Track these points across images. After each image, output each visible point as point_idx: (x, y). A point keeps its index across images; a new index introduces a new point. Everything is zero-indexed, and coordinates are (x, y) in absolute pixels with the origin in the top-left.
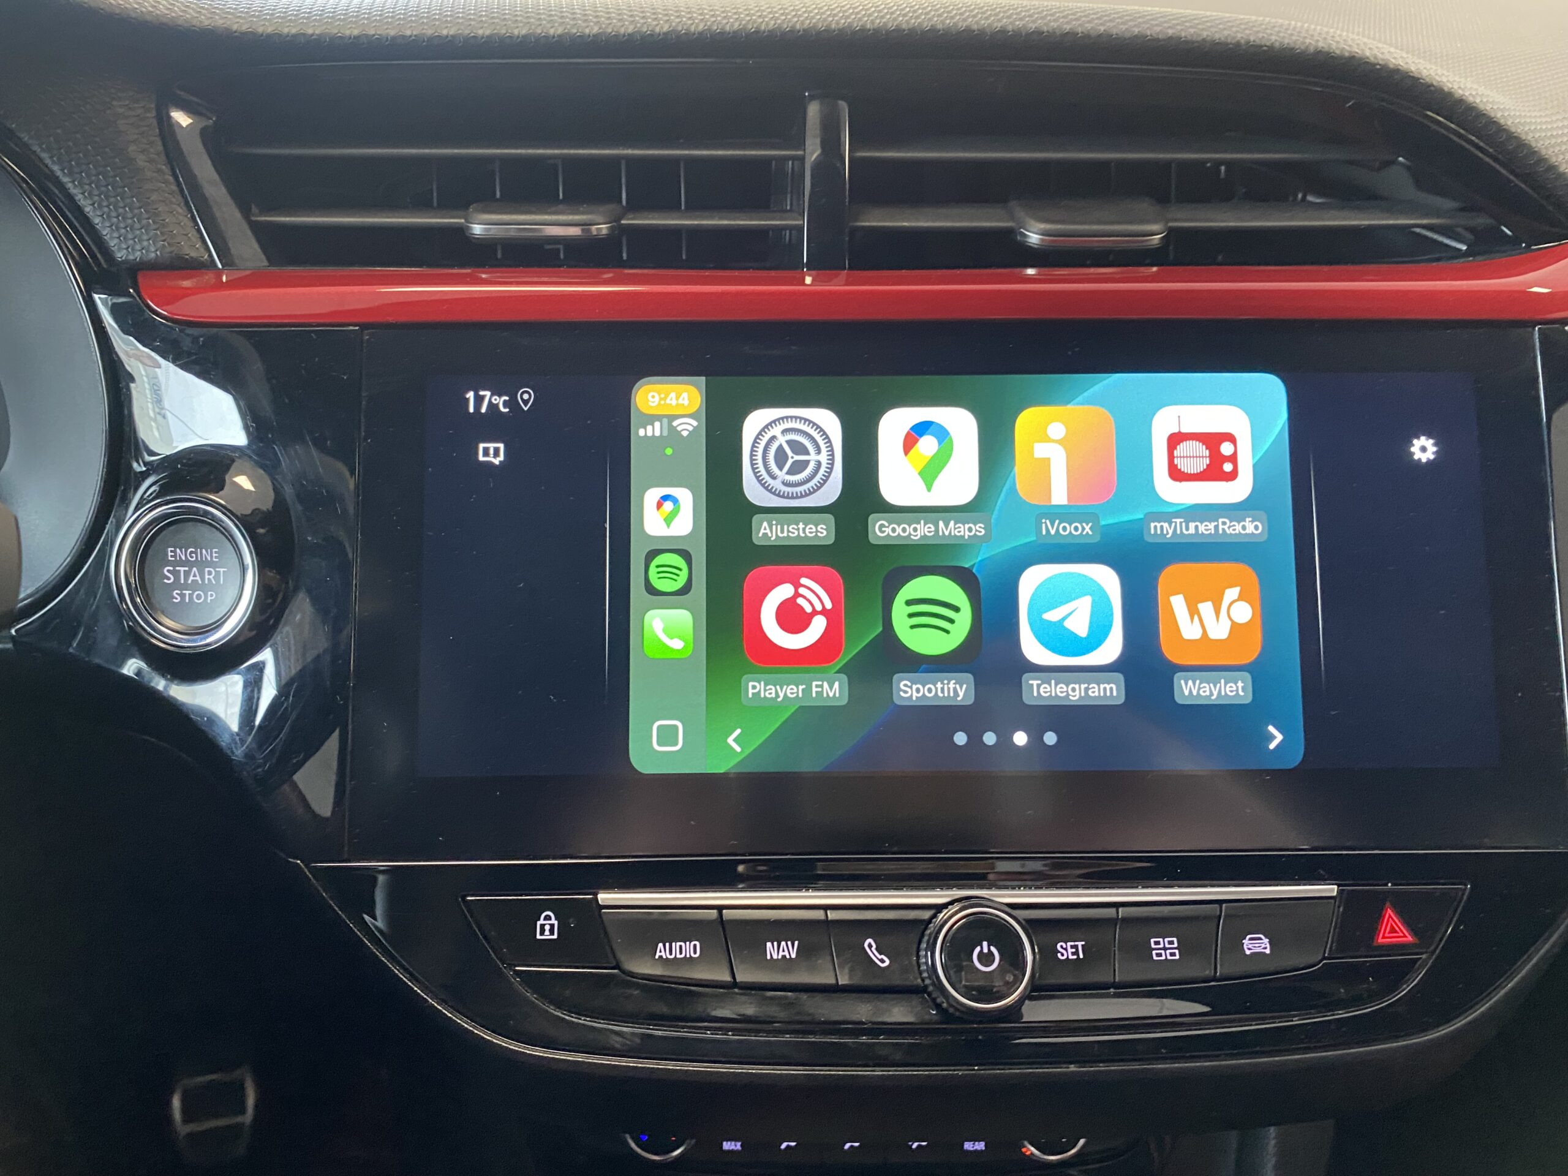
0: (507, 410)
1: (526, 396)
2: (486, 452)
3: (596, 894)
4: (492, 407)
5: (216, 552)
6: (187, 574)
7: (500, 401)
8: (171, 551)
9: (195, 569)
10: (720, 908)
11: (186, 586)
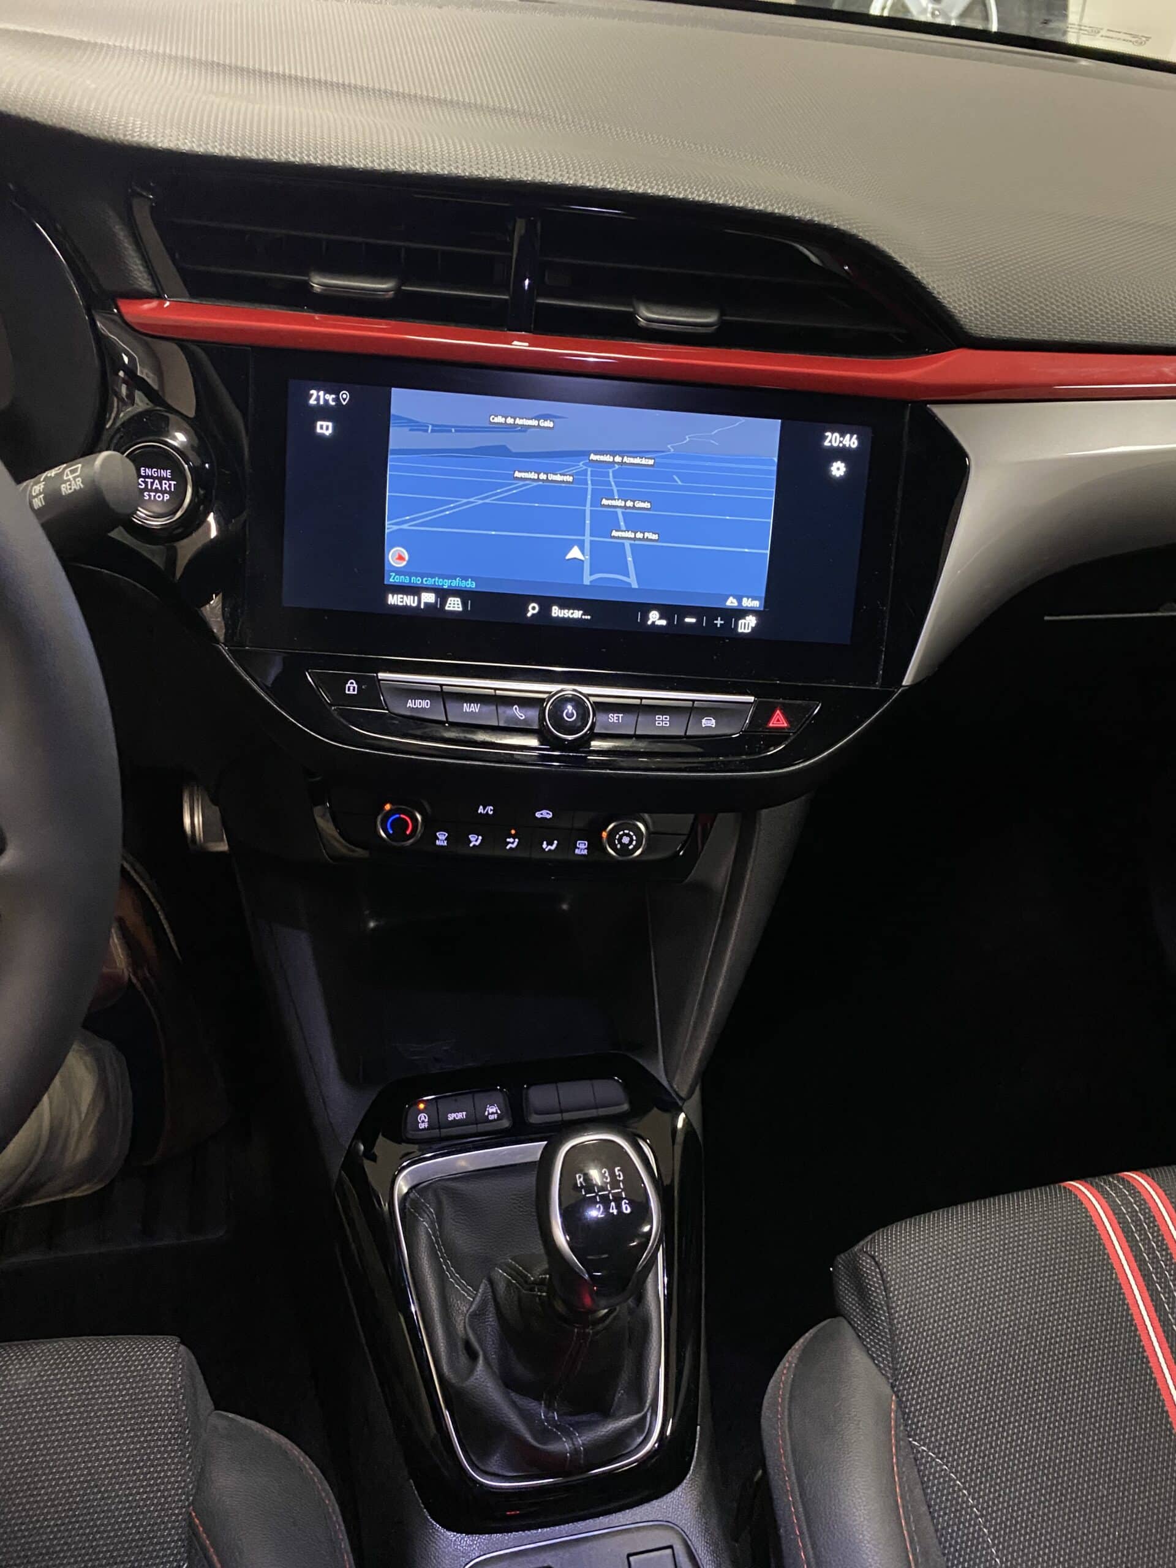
0: (333, 404)
1: (344, 396)
2: (321, 427)
4: (326, 401)
6: (152, 484)
7: (330, 398)
9: (157, 481)
10: (441, 685)
11: (151, 490)
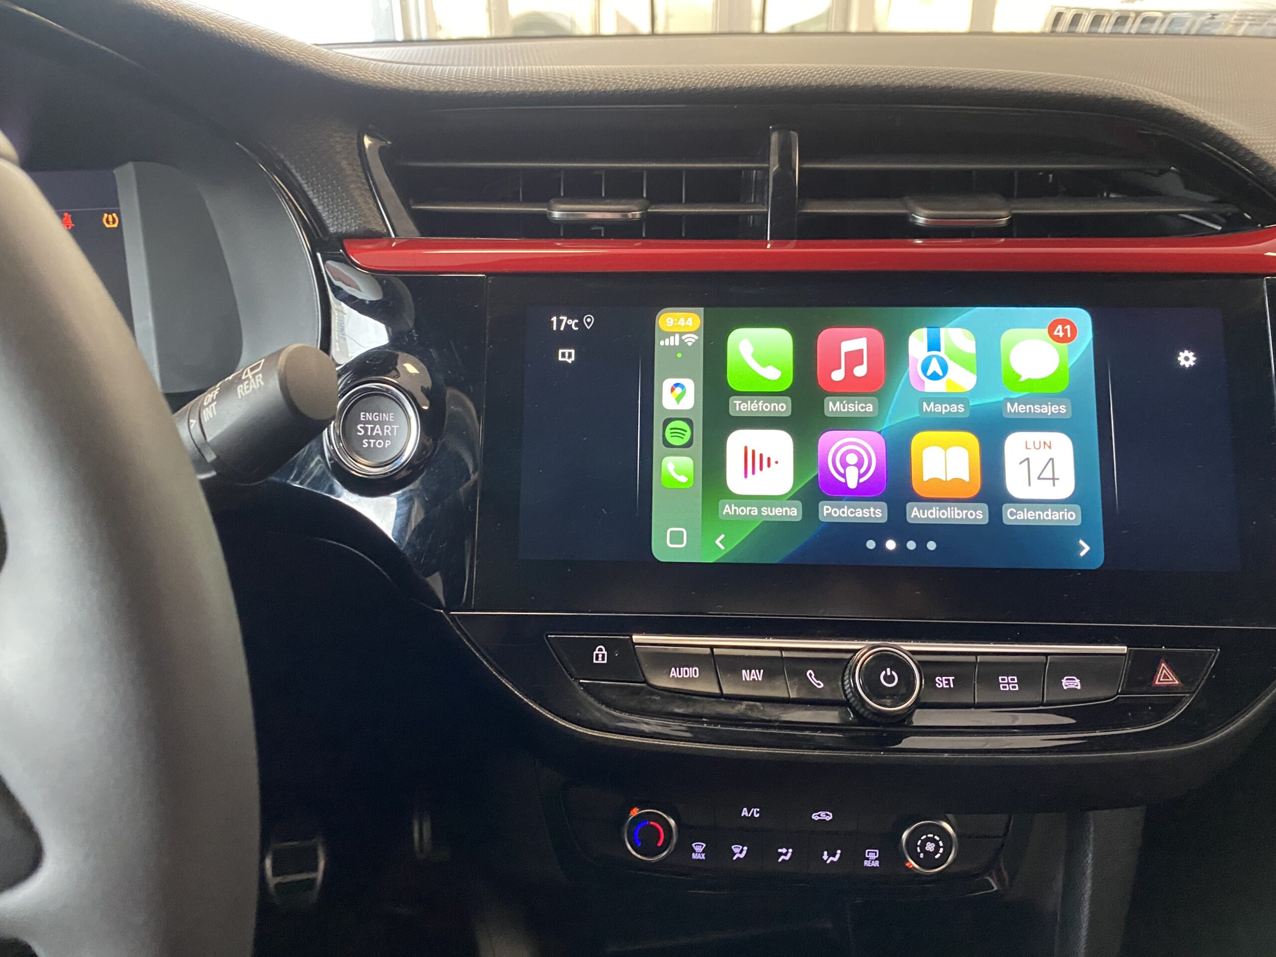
3: (631, 636)
5: (392, 415)
8: (363, 415)
